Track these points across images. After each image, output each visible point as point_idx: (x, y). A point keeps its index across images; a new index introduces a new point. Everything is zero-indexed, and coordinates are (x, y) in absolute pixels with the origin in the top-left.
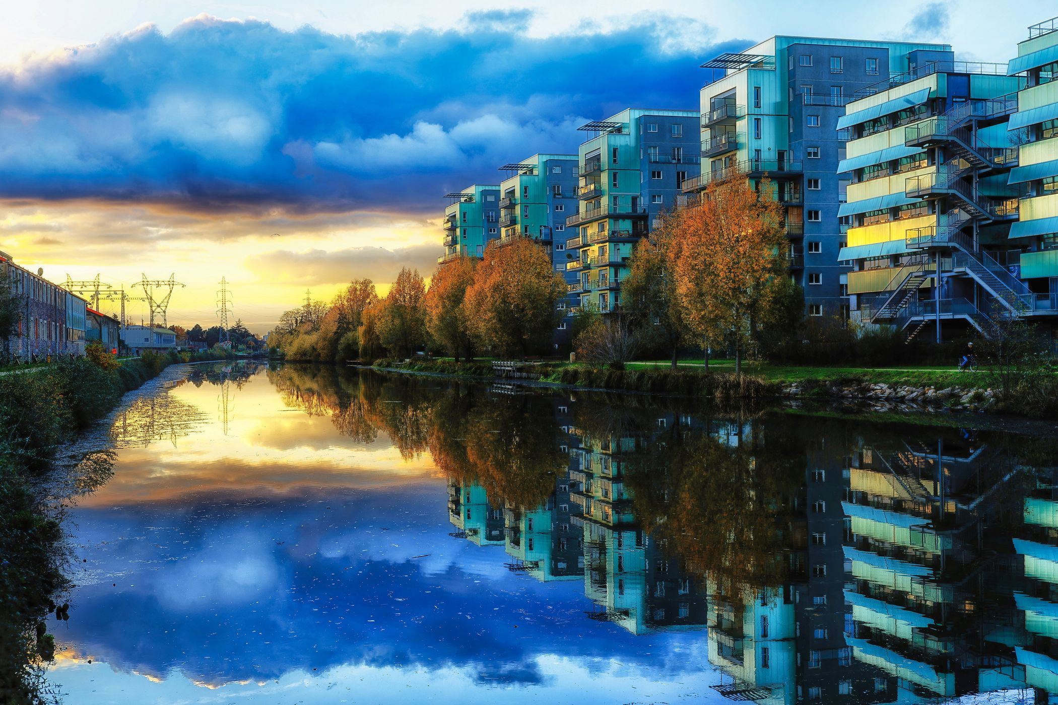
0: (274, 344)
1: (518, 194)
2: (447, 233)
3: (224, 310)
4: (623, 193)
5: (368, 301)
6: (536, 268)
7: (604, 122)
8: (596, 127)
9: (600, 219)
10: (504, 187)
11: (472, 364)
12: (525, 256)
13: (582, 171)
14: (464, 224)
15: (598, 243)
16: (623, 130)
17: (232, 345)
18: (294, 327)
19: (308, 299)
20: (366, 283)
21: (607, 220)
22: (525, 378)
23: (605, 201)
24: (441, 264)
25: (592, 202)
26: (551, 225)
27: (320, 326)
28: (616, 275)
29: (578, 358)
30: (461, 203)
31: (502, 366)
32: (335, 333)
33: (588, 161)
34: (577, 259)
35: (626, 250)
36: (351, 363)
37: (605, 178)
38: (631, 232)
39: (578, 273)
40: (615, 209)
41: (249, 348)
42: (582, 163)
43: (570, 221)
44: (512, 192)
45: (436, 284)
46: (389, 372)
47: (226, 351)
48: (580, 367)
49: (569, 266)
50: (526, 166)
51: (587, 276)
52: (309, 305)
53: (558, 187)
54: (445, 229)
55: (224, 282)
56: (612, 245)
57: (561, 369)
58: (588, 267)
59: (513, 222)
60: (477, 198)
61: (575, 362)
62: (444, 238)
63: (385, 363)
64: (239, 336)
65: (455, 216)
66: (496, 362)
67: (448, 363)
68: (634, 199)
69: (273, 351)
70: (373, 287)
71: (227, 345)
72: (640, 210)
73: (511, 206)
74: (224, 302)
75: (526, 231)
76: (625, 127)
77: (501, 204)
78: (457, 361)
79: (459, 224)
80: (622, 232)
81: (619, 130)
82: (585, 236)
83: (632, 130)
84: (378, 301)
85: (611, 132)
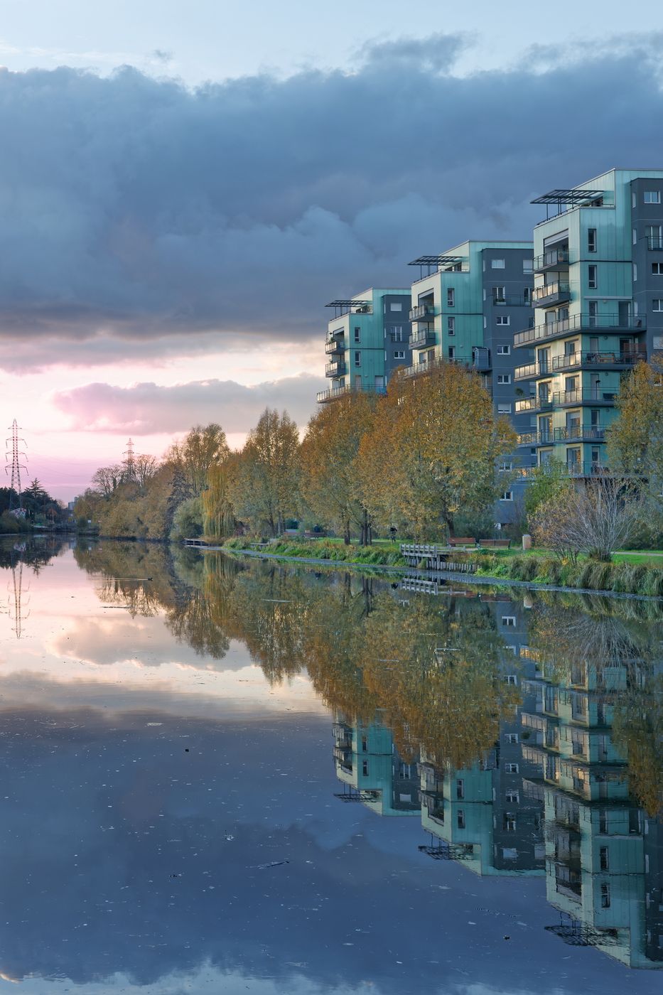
0: (82, 515)
1: (438, 301)
2: (331, 358)
3: (15, 466)
4: (605, 297)
5: (215, 455)
6: (468, 409)
7: (574, 191)
8: (561, 197)
9: (567, 337)
10: (416, 291)
11: (370, 548)
12: (450, 389)
13: (538, 264)
14: (356, 346)
15: (564, 372)
16: (604, 202)
17: (27, 513)
18: (111, 489)
19: (130, 452)
20: (213, 430)
21: (579, 337)
22: (452, 570)
23: (575, 308)
24: (322, 402)
25: (554, 311)
26: (490, 346)
27: (147, 490)
28: (594, 420)
29: (534, 543)
30: (351, 314)
31: (416, 552)
32: (170, 499)
33: (549, 249)
34: (531, 396)
35: (610, 382)
36: (191, 543)
37: (575, 276)
38: (618, 356)
39: (532, 418)
40: (592, 321)
41: (49, 518)
42: (539, 252)
43: (520, 339)
44: (428, 299)
45: (316, 431)
46: (247, 556)
47: (18, 521)
48: (542, 557)
49: (519, 406)
50: (451, 259)
51: (546, 423)
52: (130, 462)
53: (501, 290)
54: (327, 353)
55: (15, 426)
56: (588, 374)
57: (509, 559)
58: (549, 408)
59: (431, 340)
60: (376, 309)
61: (530, 549)
62: (327, 366)
63: (241, 544)
64: (36, 501)
65: (342, 333)
66: (408, 546)
67: (334, 545)
68: (623, 305)
69: (83, 523)
70: (223, 435)
71: (20, 513)
72: (631, 324)
73: (428, 318)
74: (15, 453)
75: (451, 354)
76: (607, 198)
77: (412, 315)
78: (347, 542)
79: (348, 345)
80: (603, 356)
81: (598, 202)
82: (543, 361)
83: (620, 201)
84: (230, 455)
85: (586, 205)
